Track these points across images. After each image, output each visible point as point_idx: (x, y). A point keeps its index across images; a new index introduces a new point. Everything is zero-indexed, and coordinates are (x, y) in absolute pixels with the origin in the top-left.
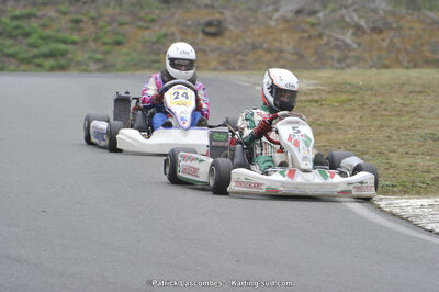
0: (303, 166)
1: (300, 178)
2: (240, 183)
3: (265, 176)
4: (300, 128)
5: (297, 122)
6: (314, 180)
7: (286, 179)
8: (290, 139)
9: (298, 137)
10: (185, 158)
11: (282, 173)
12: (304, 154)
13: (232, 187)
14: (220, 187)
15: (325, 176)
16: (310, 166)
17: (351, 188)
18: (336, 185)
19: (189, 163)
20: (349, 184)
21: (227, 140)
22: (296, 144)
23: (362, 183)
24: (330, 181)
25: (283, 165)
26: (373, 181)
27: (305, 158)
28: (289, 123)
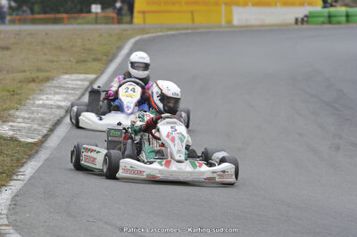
0: (177, 157)
1: (174, 167)
2: (126, 170)
3: (147, 165)
4: (177, 127)
5: (175, 123)
6: (185, 169)
7: (163, 168)
8: (168, 136)
9: (175, 134)
10: (87, 150)
11: (160, 163)
12: (177, 150)
13: (120, 174)
14: (111, 173)
15: (194, 166)
16: (183, 158)
17: (215, 175)
18: (203, 173)
19: (89, 154)
20: (214, 172)
21: (120, 136)
23: (224, 172)
24: (198, 169)
26: (233, 170)
27: (179, 151)
28: (168, 123)
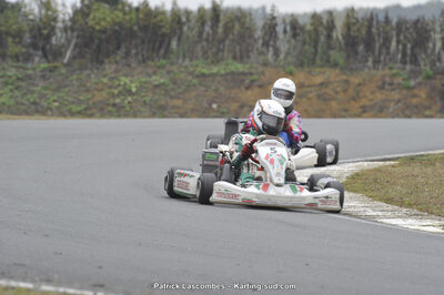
0: (276, 181)
1: (272, 191)
2: (220, 194)
3: (243, 189)
4: (277, 149)
5: (275, 144)
6: (285, 193)
7: (261, 192)
8: (267, 158)
9: (274, 156)
10: (180, 174)
11: (257, 187)
12: (276, 172)
13: (214, 197)
14: (204, 197)
15: (294, 190)
16: (282, 181)
17: (317, 201)
18: (304, 198)
19: (182, 179)
20: (316, 198)
21: (217, 160)
22: (272, 162)
23: (327, 197)
24: (299, 194)
25: (259, 179)
26: (338, 196)
27: (278, 174)
28: (268, 144)
